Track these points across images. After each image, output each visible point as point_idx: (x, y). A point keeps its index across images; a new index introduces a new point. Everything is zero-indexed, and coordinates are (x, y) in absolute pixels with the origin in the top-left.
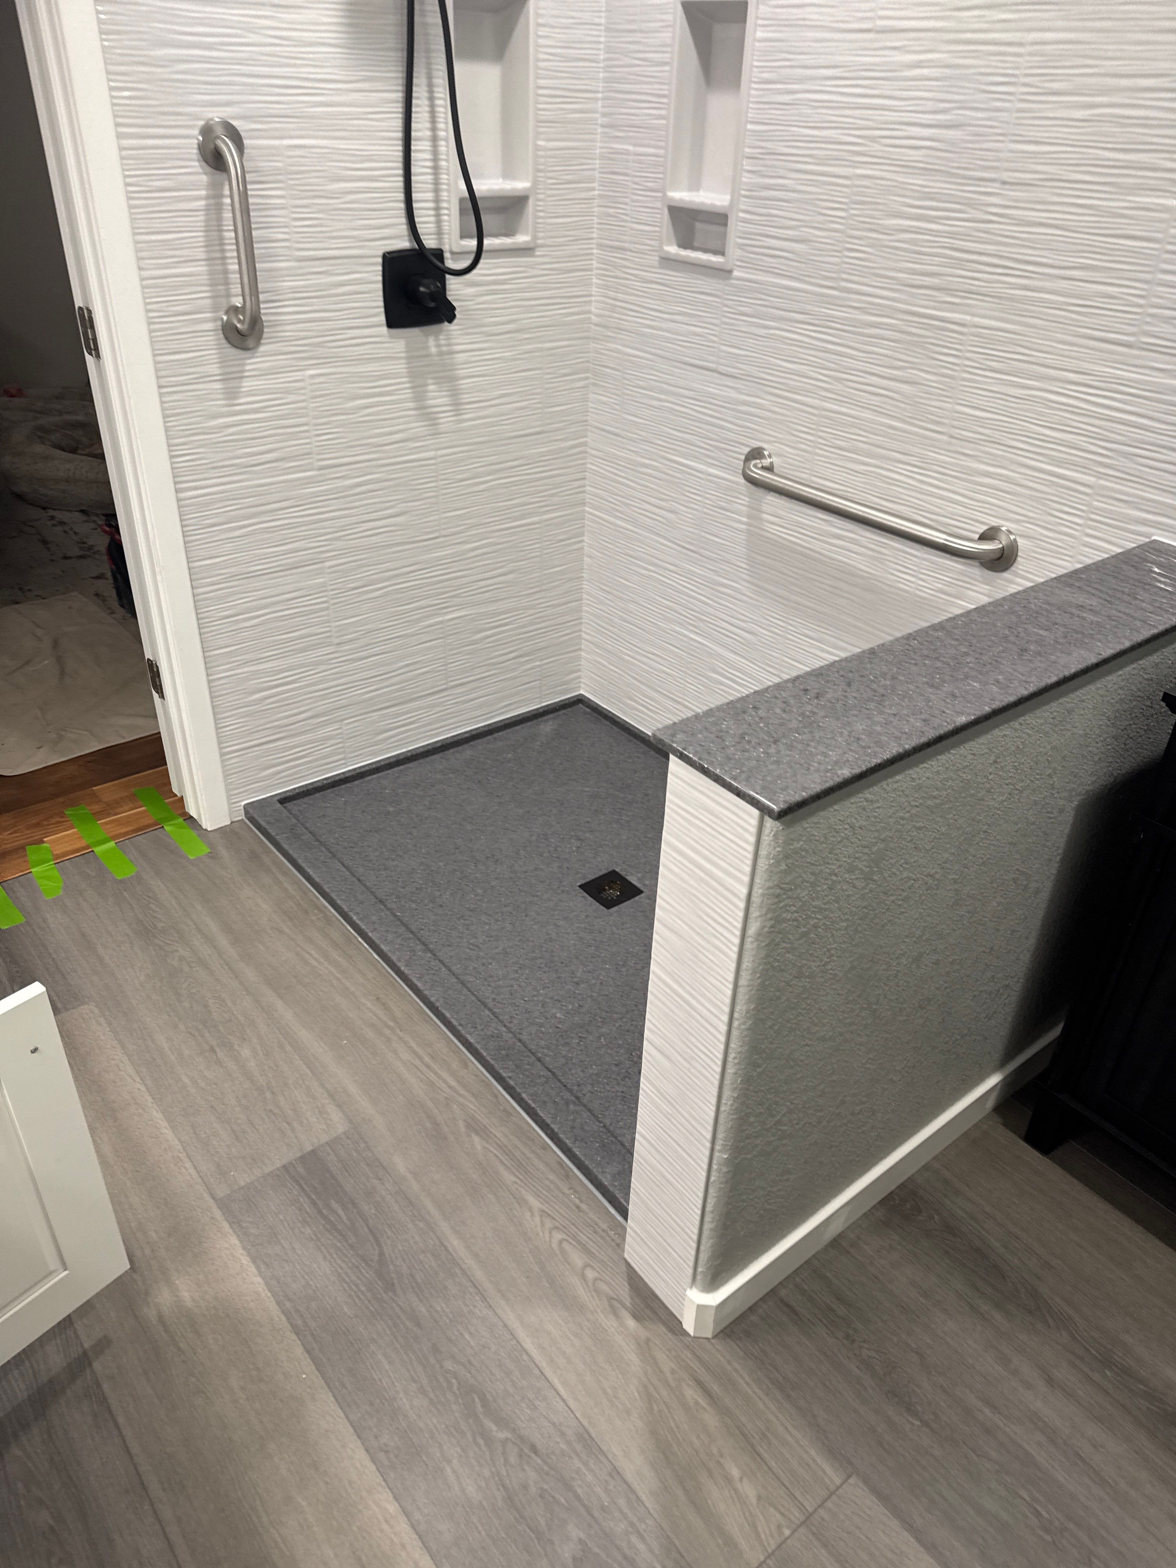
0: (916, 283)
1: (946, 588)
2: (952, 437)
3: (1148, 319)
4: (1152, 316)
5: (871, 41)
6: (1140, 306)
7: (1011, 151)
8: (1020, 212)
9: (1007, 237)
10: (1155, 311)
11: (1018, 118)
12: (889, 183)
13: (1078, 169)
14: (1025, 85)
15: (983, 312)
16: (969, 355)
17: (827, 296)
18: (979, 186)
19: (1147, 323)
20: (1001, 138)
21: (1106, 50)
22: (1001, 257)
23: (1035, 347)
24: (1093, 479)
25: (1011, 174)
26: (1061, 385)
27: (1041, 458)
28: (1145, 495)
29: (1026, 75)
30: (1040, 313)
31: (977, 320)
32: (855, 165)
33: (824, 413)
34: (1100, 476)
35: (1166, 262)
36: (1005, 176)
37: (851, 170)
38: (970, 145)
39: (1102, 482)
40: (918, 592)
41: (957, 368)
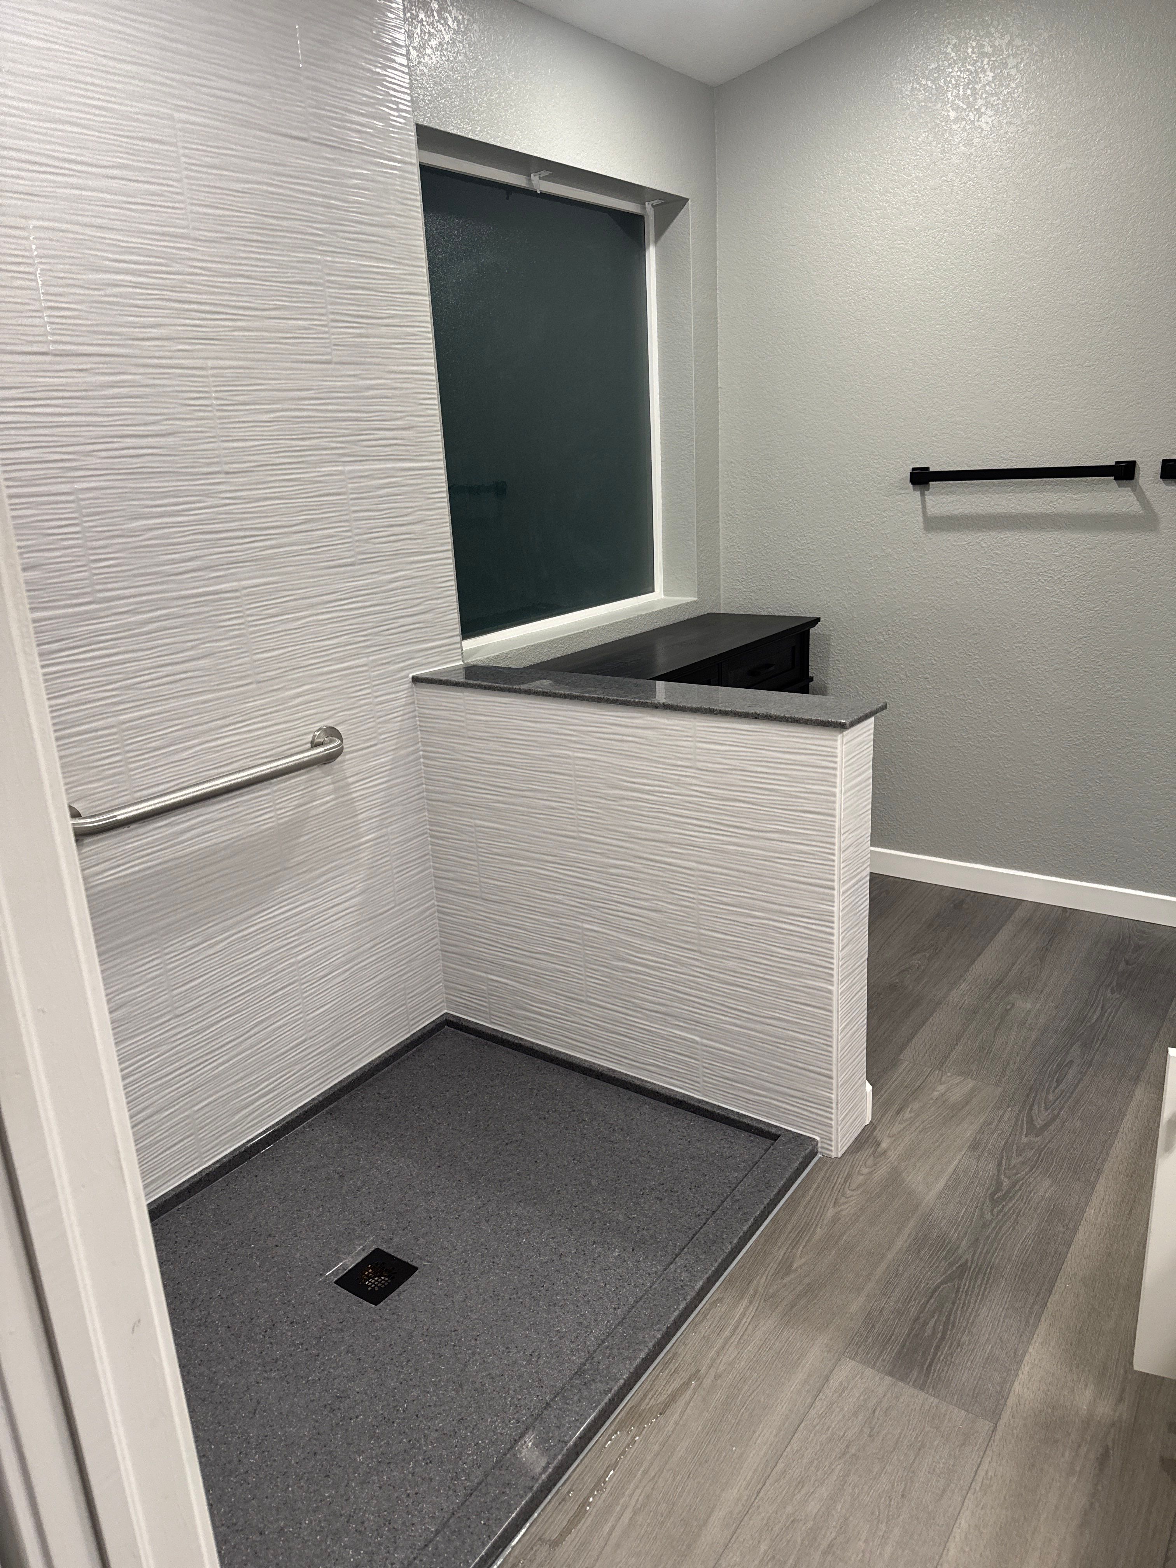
0: (180, 570)
2: (260, 682)
3: (357, 544)
4: (358, 541)
6: (350, 537)
7: (225, 449)
8: (248, 493)
9: (244, 513)
10: (357, 538)
11: (220, 424)
12: (120, 490)
13: (278, 455)
14: (217, 399)
15: (247, 575)
16: (248, 612)
17: (86, 612)
18: (208, 479)
20: (213, 440)
21: (267, 373)
22: (245, 529)
23: (295, 587)
24: (365, 659)
25: (231, 466)
26: (322, 606)
27: (329, 663)
29: (216, 391)
30: (289, 562)
31: (244, 583)
32: (72, 480)
34: (368, 655)
35: (353, 505)
36: (226, 468)
37: (68, 486)
38: (190, 448)
39: (371, 658)
40: (280, 821)
41: (243, 626)
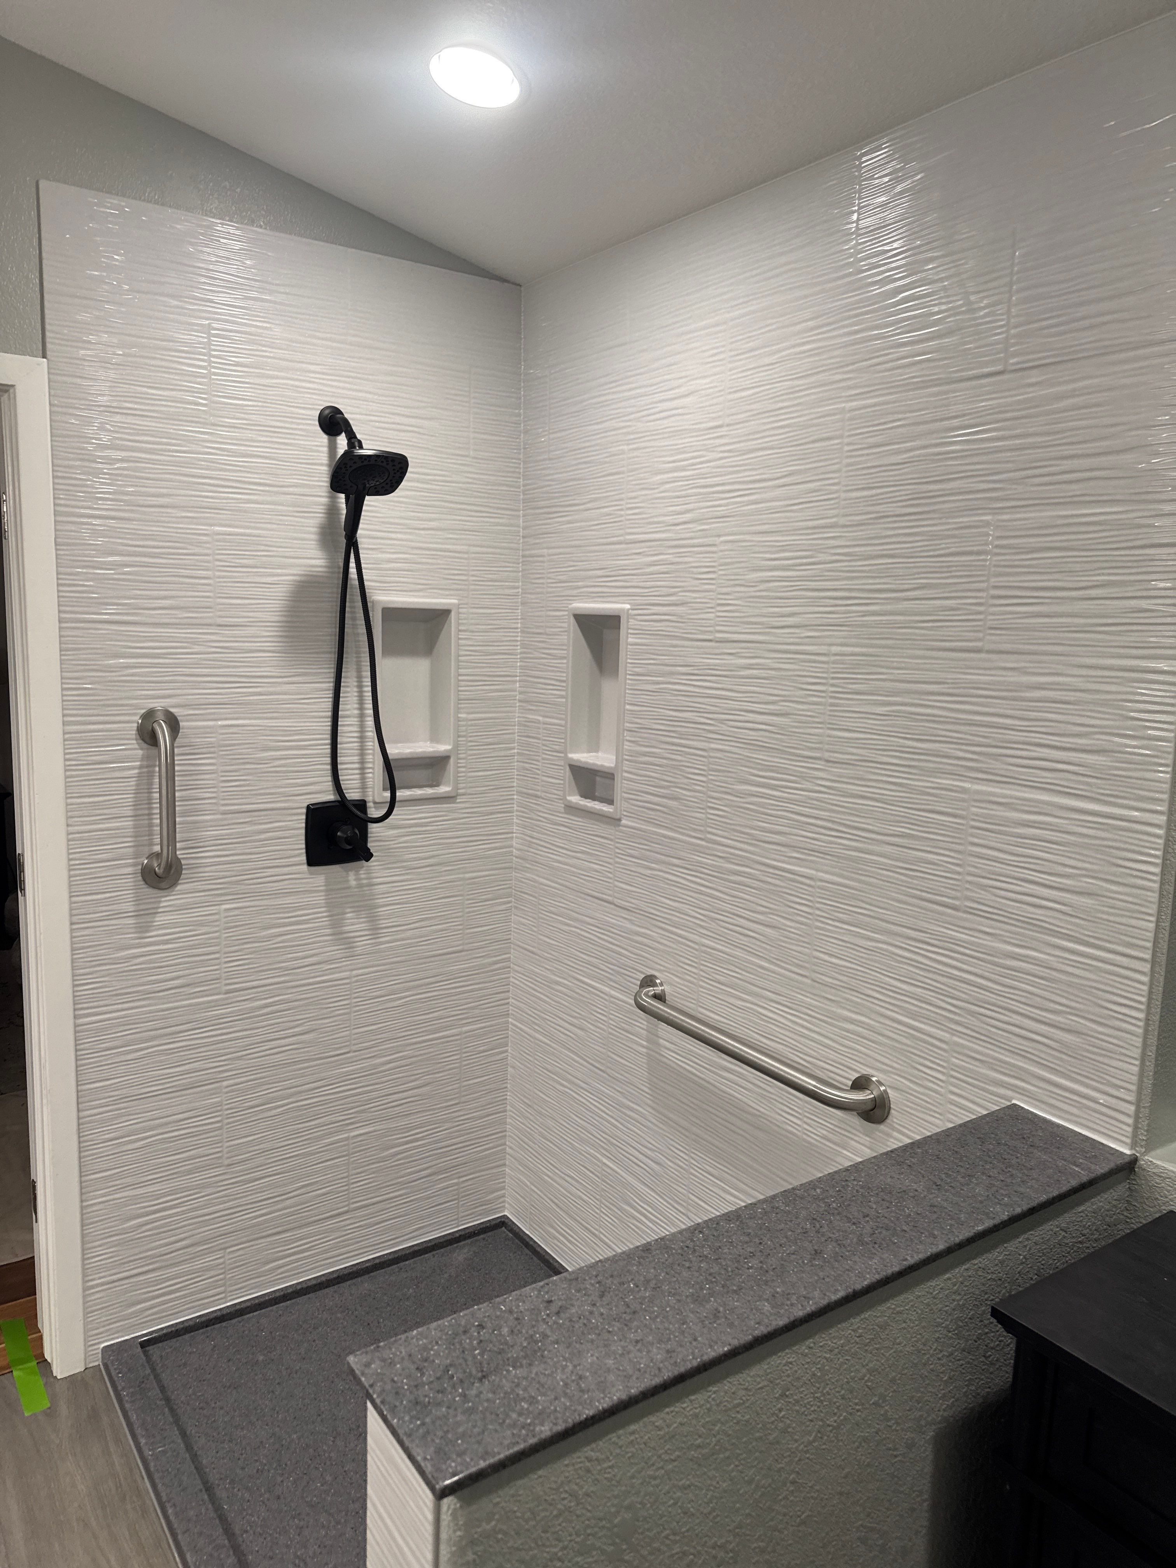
0: (767, 839)
1: (830, 1136)
2: (815, 981)
3: (968, 886)
4: (970, 882)
5: (713, 648)
6: (959, 873)
7: (829, 736)
8: (844, 786)
9: (836, 805)
10: (970, 878)
11: (831, 711)
12: (737, 756)
13: (885, 753)
14: (833, 685)
15: (825, 868)
16: (818, 905)
17: (698, 845)
18: (808, 762)
19: (967, 889)
20: (820, 726)
21: (893, 662)
22: (833, 822)
23: (874, 903)
24: (947, 1035)
25: (832, 754)
26: (901, 939)
27: (896, 1009)
28: (1001, 1057)
29: (833, 678)
30: (872, 872)
31: (820, 874)
32: (710, 740)
33: (704, 948)
34: (954, 1032)
35: (972, 835)
36: (827, 755)
37: (706, 744)
38: (797, 730)
39: (956, 1039)
40: (805, 1137)
41: (810, 917)
